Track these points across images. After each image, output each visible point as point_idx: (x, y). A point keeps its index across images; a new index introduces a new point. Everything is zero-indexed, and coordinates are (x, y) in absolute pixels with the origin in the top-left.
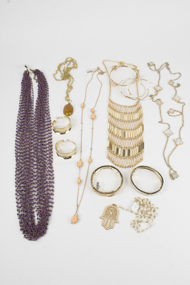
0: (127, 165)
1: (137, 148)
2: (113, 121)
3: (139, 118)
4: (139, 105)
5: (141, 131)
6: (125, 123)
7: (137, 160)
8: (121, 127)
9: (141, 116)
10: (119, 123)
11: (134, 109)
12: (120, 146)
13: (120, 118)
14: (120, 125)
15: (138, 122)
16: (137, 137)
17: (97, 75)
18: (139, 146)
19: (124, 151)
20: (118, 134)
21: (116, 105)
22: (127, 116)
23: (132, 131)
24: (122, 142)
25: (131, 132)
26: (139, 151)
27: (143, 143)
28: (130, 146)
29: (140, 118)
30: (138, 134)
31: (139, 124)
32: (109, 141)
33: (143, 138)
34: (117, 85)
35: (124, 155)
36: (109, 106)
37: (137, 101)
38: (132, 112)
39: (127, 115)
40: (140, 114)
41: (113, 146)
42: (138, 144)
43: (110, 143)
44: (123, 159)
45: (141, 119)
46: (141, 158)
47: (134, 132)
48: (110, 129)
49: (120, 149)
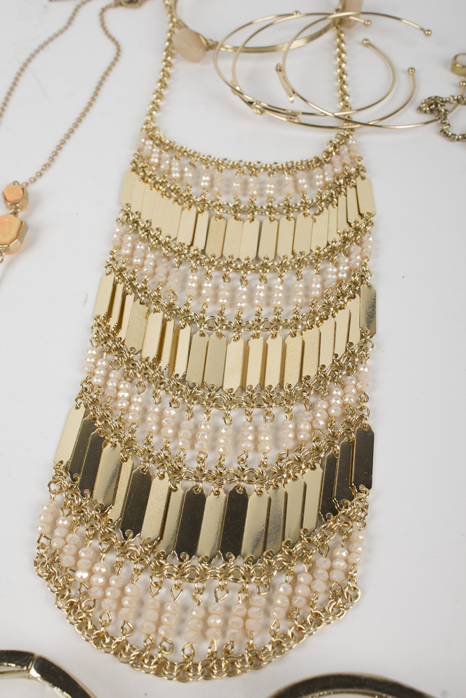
0: (205, 649)
1: (314, 479)
2: (147, 262)
3: (338, 238)
4: (347, 160)
5: (355, 338)
6: (231, 274)
7: (299, 602)
8: (194, 307)
9: (357, 232)
10: (184, 280)
11: (312, 185)
12: (161, 462)
13: (199, 244)
14: (193, 293)
15: (335, 273)
16: (312, 381)
17: (104, 10)
18: (331, 461)
19: (194, 505)
20: (164, 363)
21: (185, 161)
22: (251, 229)
23: (279, 339)
24: (187, 425)
25: (270, 341)
26: (328, 508)
27: (366, 439)
28: (254, 460)
29: (345, 240)
30: (327, 360)
31: (340, 283)
32: (83, 409)
33: (363, 397)
34: (211, 46)
35: (187, 541)
36: (140, 167)
37: (331, 135)
38: (296, 200)
39: (256, 223)
40: (353, 216)
41: (108, 456)
42: (323, 443)
43: (87, 427)
44: (172, 581)
45: (354, 248)
46: (337, 576)
47: (294, 345)
48: (113, 322)
49: (158, 489)
